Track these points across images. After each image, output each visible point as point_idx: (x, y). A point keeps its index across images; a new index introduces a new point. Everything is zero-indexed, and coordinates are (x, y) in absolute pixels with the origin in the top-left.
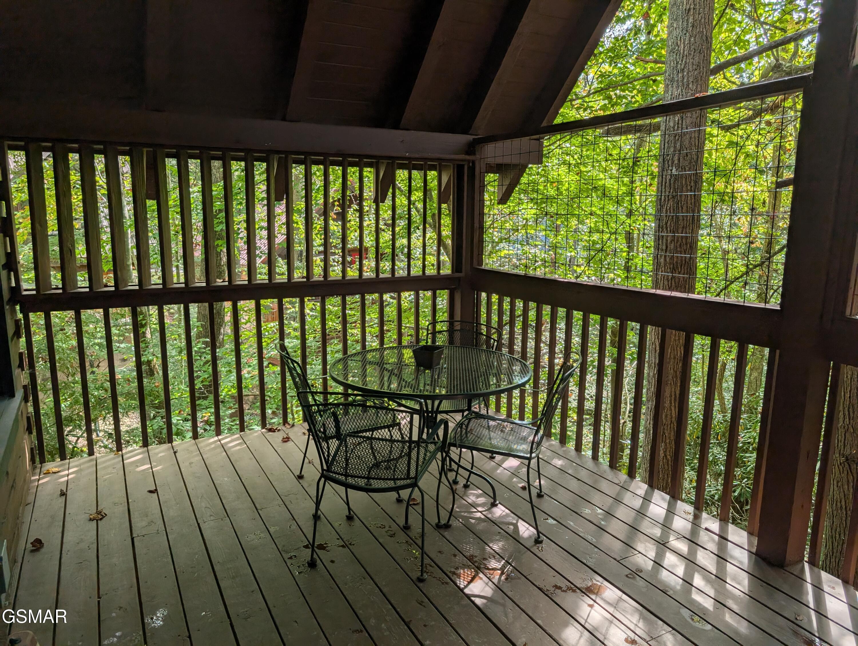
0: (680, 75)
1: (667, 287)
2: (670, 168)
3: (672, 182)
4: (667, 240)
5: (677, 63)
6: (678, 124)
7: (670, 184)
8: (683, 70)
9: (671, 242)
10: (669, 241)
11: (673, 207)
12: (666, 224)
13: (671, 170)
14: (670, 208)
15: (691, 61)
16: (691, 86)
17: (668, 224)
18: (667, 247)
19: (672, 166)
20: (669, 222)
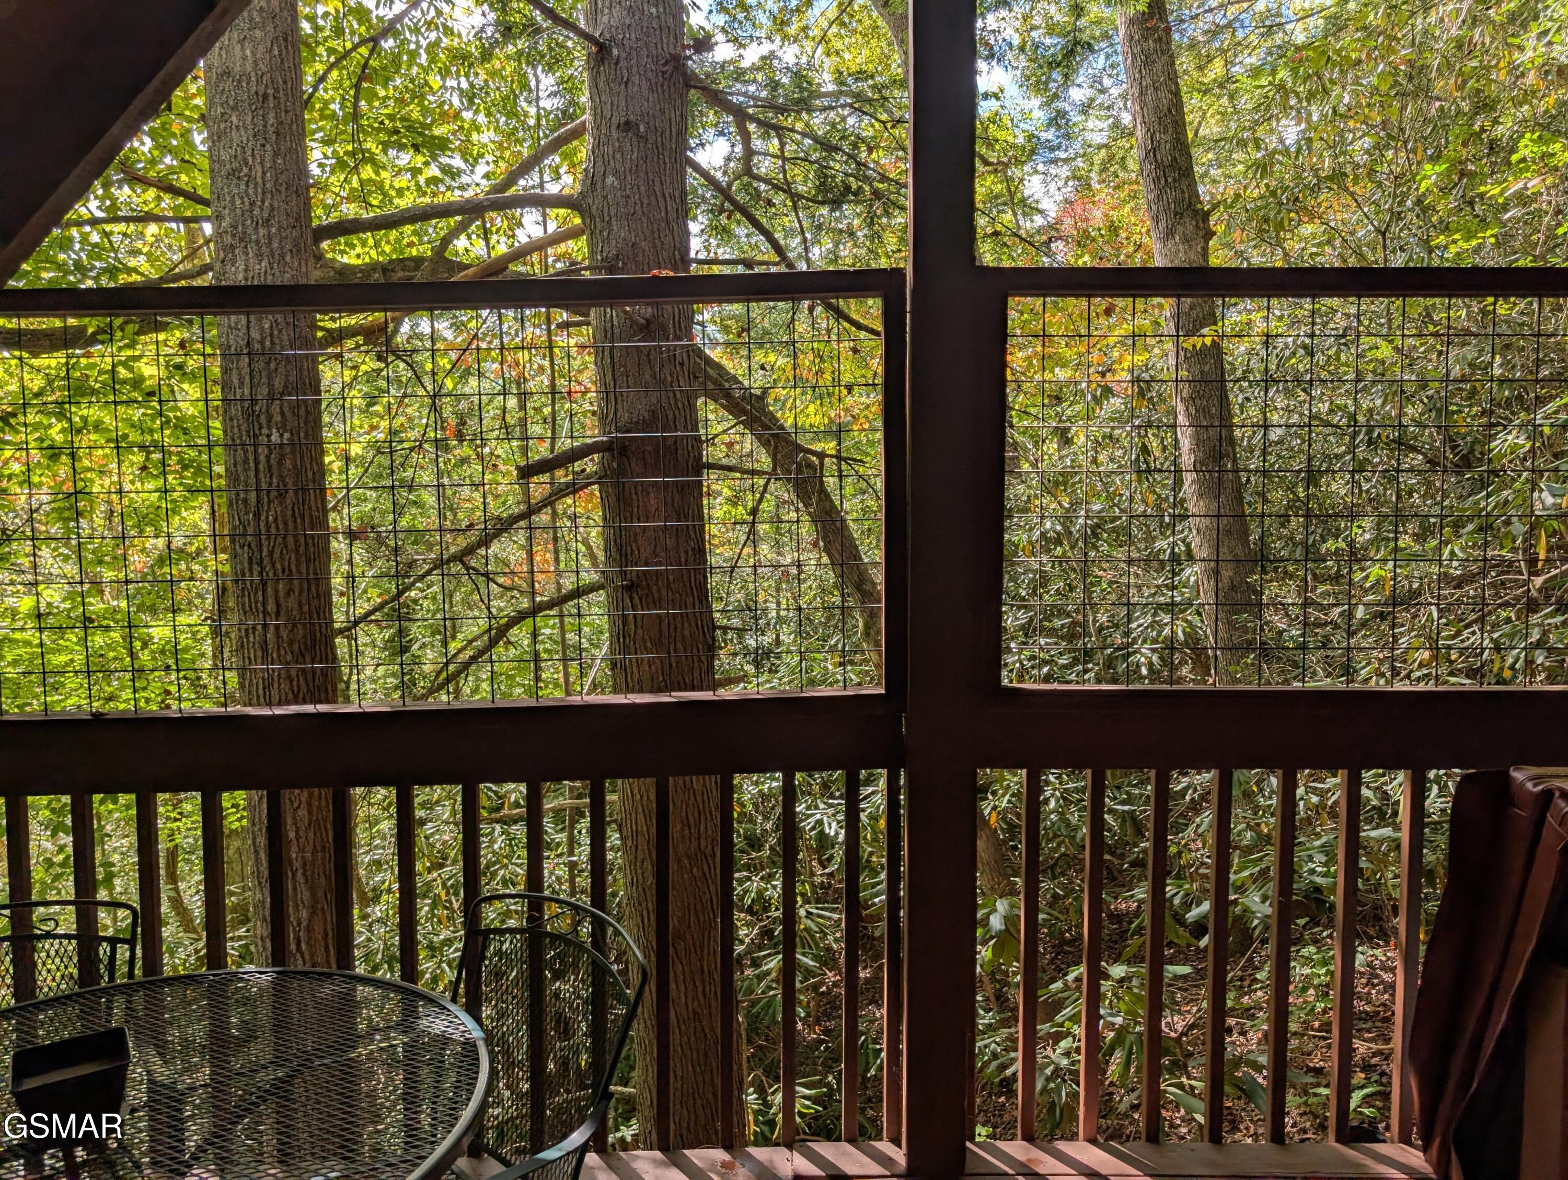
0: (262, 231)
1: (290, 696)
2: (265, 431)
3: (273, 462)
4: (276, 591)
5: (252, 204)
6: (271, 335)
7: (270, 467)
8: (267, 222)
9: (288, 594)
10: (281, 594)
11: (284, 516)
12: (271, 554)
13: (269, 436)
14: (276, 520)
15: (284, 206)
16: (288, 258)
17: (276, 555)
18: (278, 606)
19: (269, 428)
20: (277, 551)
